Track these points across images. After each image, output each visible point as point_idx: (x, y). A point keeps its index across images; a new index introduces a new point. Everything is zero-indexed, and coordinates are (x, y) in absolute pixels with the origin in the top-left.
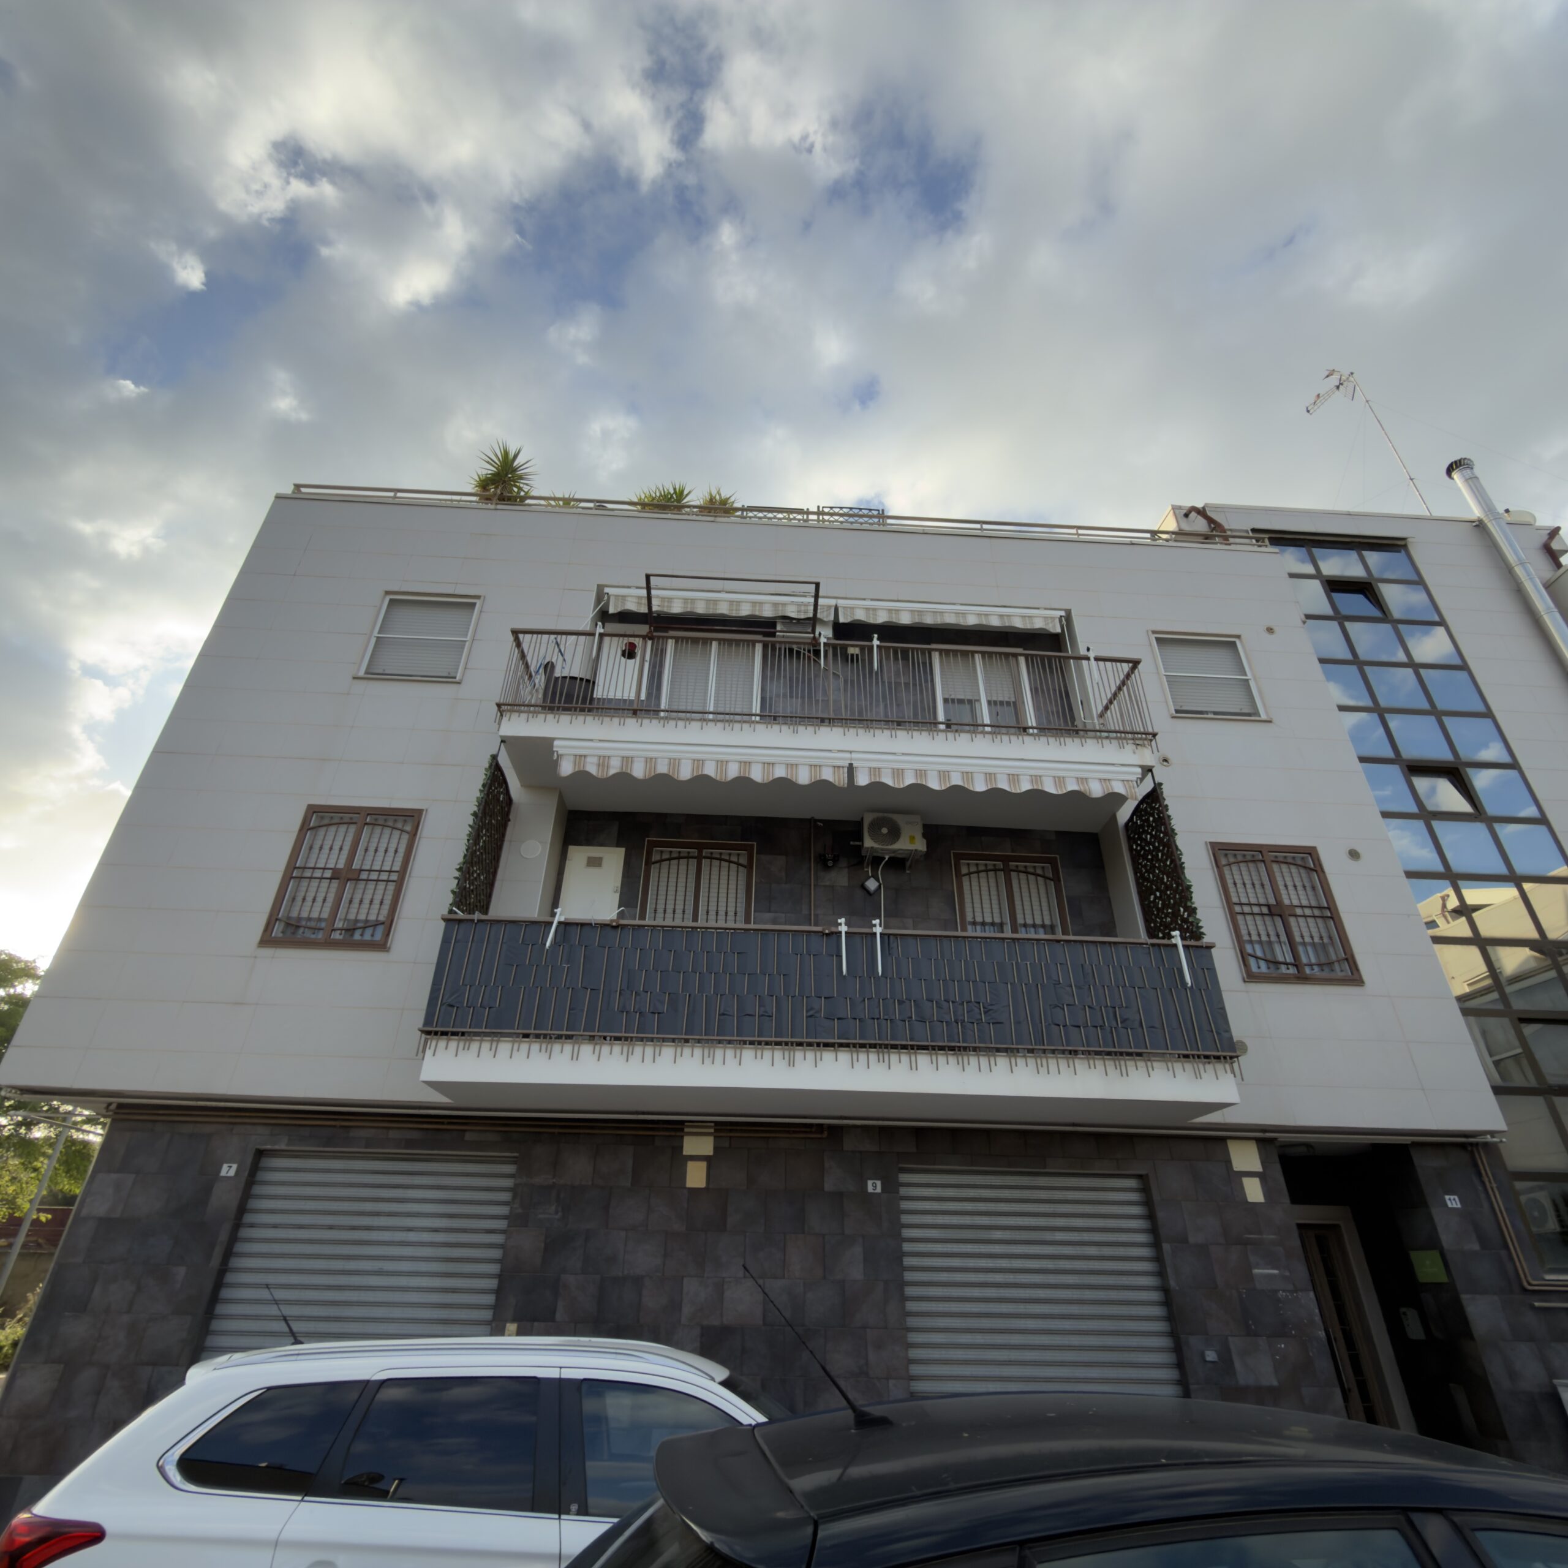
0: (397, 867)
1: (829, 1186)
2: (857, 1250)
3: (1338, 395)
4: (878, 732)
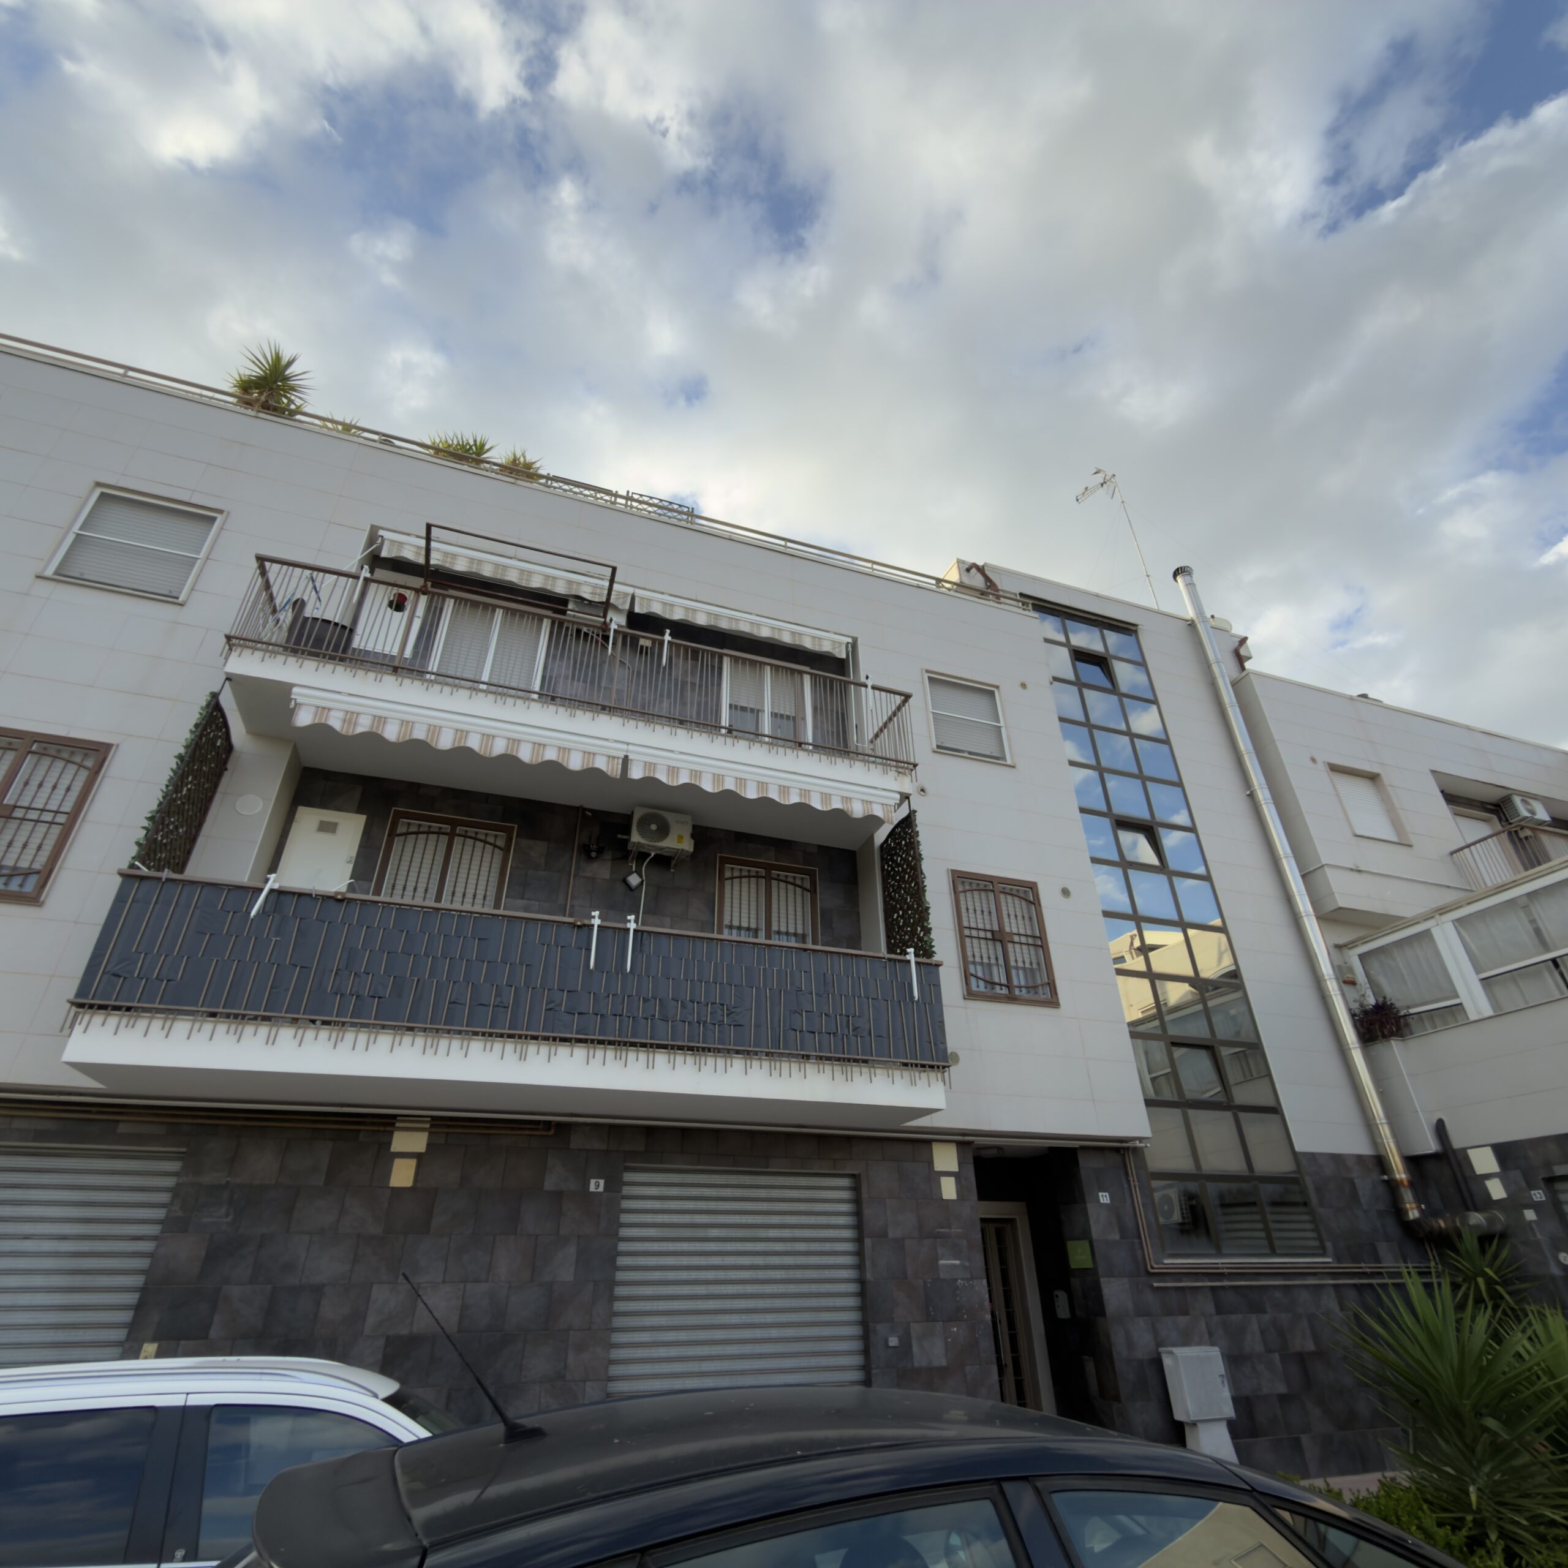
0: (67, 807)
1: (549, 1184)
2: (571, 1250)
3: (1101, 491)
4: (658, 728)
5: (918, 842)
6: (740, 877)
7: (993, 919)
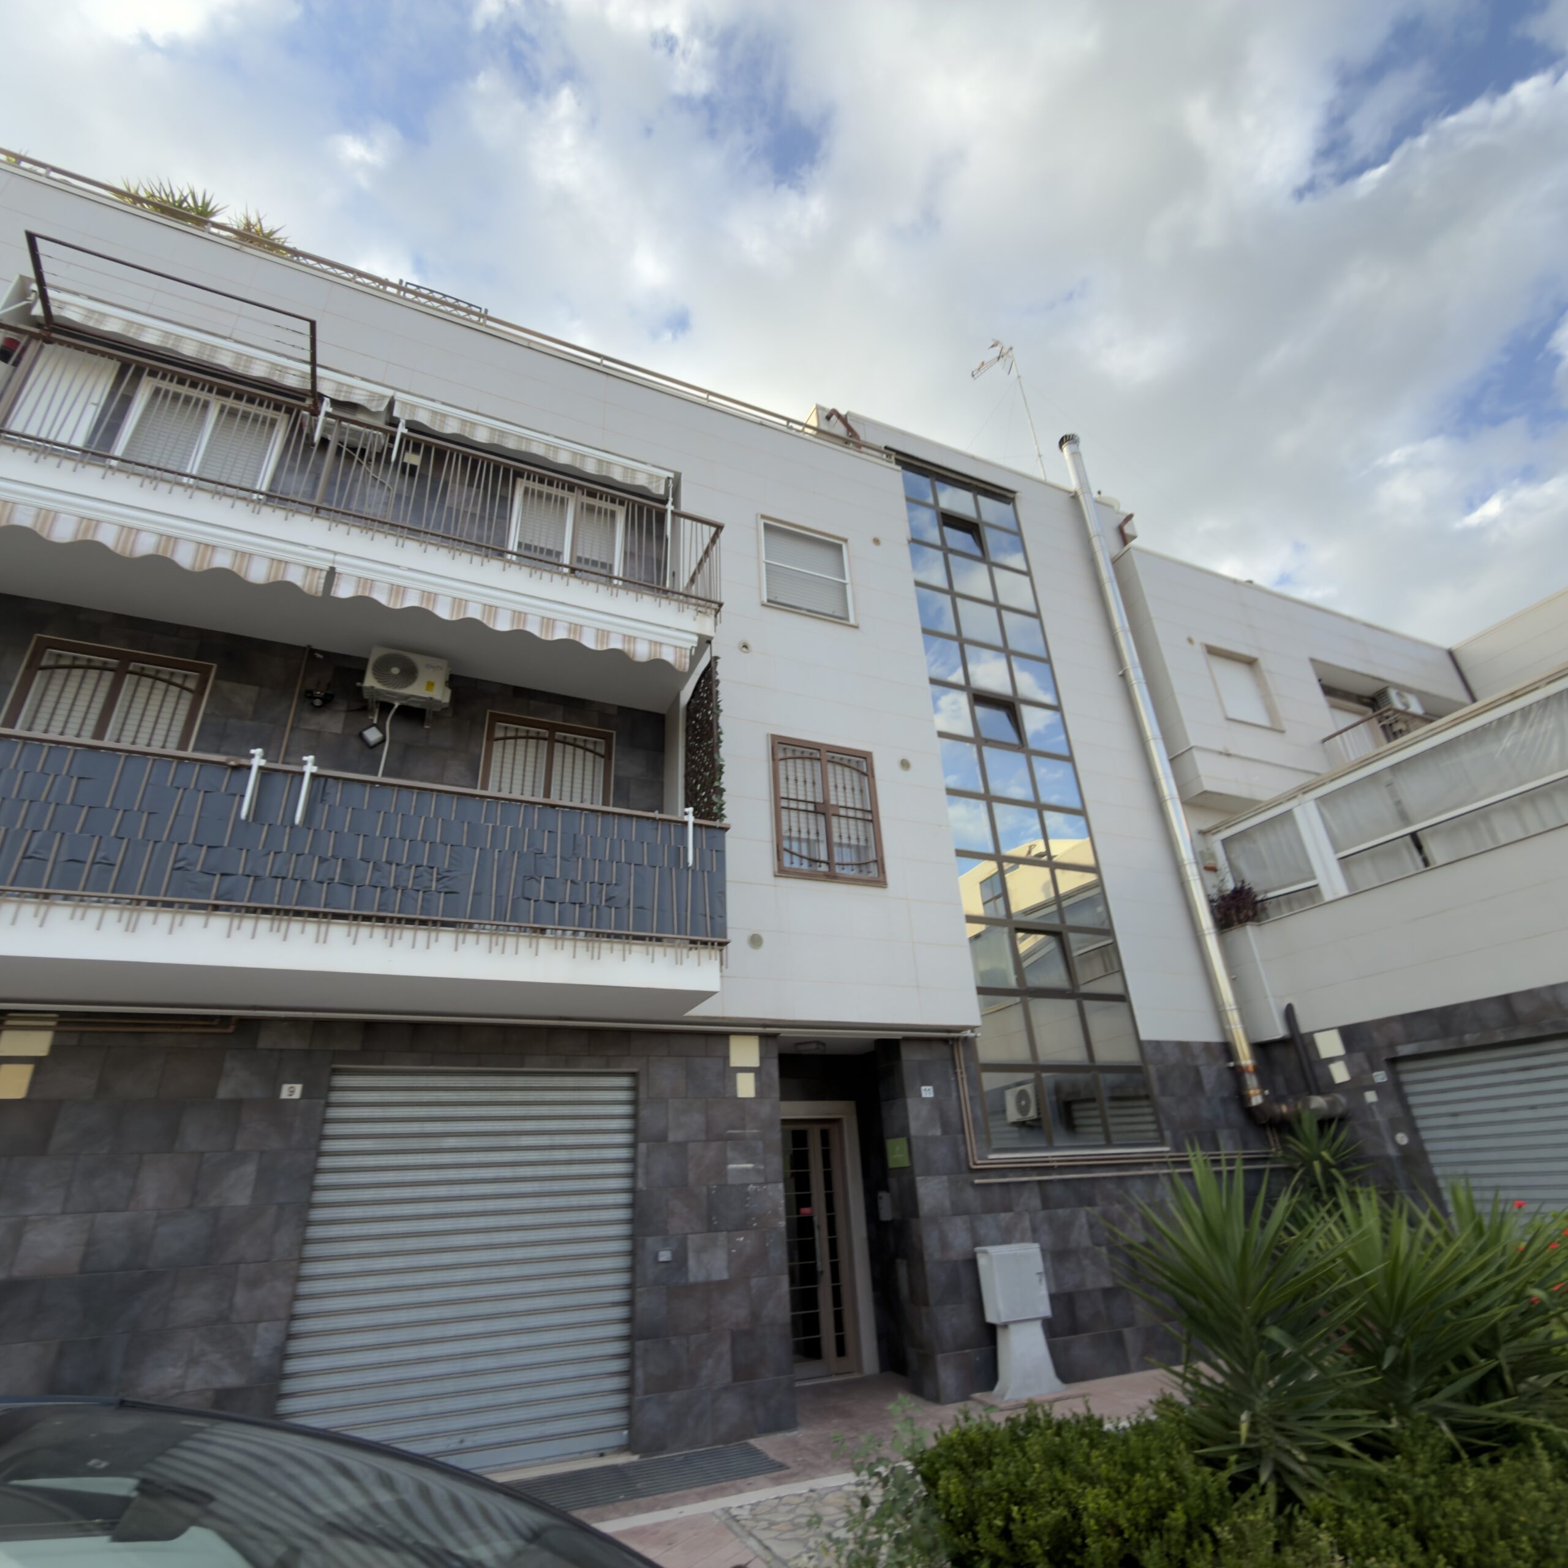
1: (225, 1091)
2: (250, 1170)
3: (999, 365)
4: (379, 537)
6: (516, 738)
7: (817, 791)
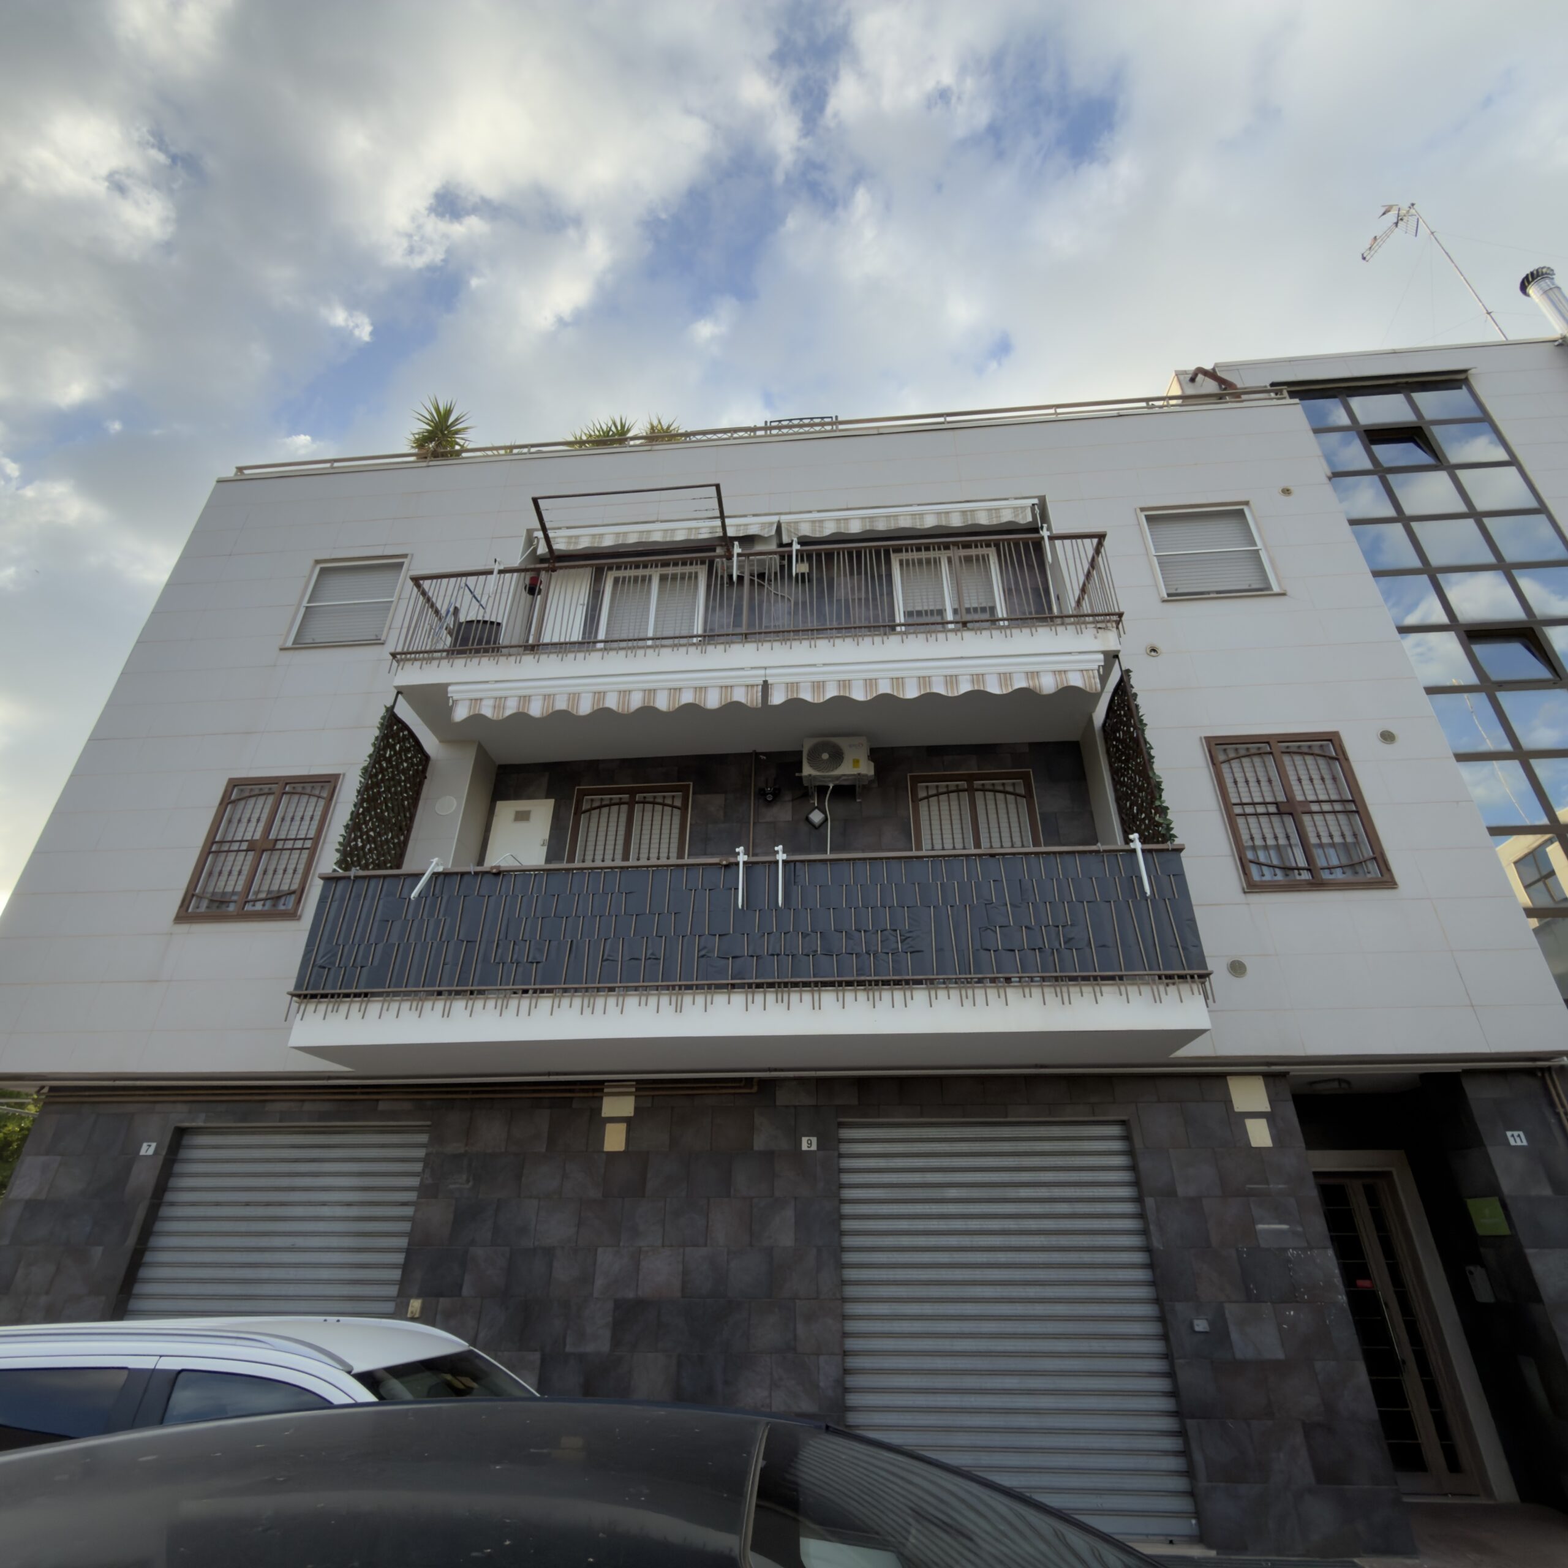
0: (312, 834)
1: (759, 1143)
2: (789, 1214)
3: (1399, 231)
4: (795, 644)
5: (1137, 706)
6: (937, 795)
7: (1276, 789)
